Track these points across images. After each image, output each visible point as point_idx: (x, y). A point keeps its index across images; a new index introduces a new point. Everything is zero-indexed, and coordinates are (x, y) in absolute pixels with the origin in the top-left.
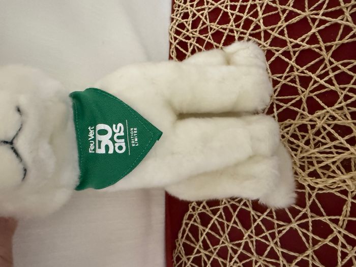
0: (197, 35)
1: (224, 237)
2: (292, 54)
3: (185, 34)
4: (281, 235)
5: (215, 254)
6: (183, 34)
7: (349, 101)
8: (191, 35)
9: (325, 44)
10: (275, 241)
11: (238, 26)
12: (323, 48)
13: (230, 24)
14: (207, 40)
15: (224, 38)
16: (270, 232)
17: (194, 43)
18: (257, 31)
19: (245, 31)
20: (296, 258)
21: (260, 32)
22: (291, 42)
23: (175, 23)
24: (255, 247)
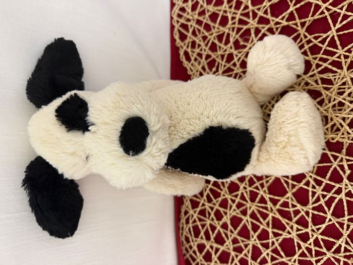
0: (196, 17)
1: (224, 190)
2: (275, 30)
3: (185, 17)
4: (268, 184)
5: (217, 204)
6: (184, 17)
7: (320, 69)
8: (191, 18)
9: (300, 21)
10: (264, 189)
11: (230, 7)
12: (299, 24)
13: (224, 5)
14: (205, 21)
15: (219, 19)
16: (261, 182)
17: (194, 24)
18: (246, 11)
19: (236, 11)
20: (279, 200)
21: (248, 13)
22: (273, 21)
23: (177, 8)
24: (249, 196)
